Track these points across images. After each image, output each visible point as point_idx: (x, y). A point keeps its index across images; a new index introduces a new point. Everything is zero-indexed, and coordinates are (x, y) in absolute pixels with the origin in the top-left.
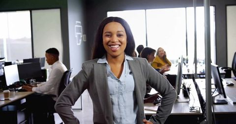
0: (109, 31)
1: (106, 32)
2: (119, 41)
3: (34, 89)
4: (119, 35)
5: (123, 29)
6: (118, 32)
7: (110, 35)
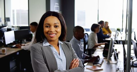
0: (48, 23)
1: (46, 24)
2: (56, 31)
3: (22, 47)
4: (56, 27)
5: (59, 22)
6: (55, 24)
7: (49, 26)
